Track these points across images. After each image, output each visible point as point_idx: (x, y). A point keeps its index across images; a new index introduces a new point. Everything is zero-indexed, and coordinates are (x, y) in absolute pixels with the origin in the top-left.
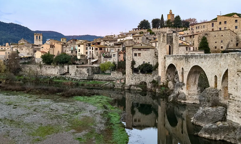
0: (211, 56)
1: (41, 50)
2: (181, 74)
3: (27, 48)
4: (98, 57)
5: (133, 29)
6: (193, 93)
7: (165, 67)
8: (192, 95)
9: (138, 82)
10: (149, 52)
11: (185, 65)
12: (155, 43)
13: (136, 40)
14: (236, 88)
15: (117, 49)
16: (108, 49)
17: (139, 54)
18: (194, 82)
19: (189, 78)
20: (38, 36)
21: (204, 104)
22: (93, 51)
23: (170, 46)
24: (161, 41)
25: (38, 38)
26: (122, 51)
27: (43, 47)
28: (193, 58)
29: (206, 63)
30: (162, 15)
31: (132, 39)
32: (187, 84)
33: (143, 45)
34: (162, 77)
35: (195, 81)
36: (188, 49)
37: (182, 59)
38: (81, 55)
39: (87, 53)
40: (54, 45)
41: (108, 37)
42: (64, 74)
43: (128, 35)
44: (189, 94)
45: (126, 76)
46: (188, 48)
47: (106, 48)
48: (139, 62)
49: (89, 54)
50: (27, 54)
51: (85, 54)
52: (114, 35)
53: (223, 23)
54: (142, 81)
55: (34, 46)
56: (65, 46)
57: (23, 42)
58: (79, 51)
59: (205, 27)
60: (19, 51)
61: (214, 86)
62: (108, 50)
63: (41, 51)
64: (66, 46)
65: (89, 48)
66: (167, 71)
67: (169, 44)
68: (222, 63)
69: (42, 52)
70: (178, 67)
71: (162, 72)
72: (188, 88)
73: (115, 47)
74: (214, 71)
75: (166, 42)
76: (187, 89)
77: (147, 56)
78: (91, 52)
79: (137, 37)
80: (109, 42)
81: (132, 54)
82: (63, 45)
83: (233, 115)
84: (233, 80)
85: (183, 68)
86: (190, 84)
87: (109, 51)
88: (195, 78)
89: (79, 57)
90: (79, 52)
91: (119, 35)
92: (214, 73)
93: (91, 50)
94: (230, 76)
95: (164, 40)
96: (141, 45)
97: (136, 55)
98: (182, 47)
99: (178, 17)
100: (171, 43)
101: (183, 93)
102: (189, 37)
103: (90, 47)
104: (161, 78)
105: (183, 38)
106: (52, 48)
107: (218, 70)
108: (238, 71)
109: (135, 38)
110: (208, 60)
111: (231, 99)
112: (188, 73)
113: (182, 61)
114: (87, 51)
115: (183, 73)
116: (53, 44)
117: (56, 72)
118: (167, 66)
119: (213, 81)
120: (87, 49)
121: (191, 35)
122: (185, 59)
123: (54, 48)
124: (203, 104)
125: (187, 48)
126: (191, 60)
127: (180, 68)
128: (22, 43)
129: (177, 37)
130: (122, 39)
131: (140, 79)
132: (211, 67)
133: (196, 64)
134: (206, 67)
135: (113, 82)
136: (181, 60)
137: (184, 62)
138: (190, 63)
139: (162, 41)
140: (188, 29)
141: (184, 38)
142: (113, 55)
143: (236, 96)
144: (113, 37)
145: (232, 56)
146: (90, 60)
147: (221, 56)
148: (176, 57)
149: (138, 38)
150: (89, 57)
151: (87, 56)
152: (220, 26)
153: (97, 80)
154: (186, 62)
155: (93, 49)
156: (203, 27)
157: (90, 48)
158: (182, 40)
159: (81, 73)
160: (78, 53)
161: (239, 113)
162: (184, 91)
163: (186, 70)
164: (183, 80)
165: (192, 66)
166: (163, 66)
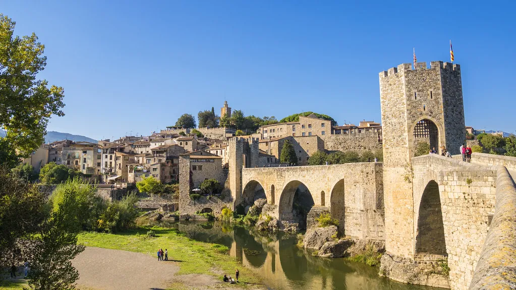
4: (121, 172)
5: (167, 128)
7: (241, 186)
8: (286, 220)
10: (214, 164)
11: (277, 182)
13: (183, 145)
14: (353, 200)
15: (157, 159)
17: (200, 167)
18: (288, 202)
19: (282, 198)
22: (113, 161)
23: (247, 155)
26: (166, 163)
30: (213, 108)
32: (280, 205)
36: (270, 161)
38: (88, 168)
39: (99, 164)
41: (131, 138)
43: (166, 138)
44: (283, 219)
45: (179, 202)
47: (136, 158)
49: (103, 166)
51: (95, 166)
52: (141, 136)
53: (306, 126)
54: (205, 207)
56: (54, 152)
59: (282, 130)
61: (320, 204)
62: (138, 160)
65: (103, 156)
66: (244, 191)
67: (244, 153)
68: (331, 176)
70: (265, 185)
71: (237, 192)
72: (282, 211)
73: (155, 155)
74: (320, 185)
75: (242, 150)
76: (281, 213)
77: (211, 170)
78: (109, 164)
83: (351, 229)
84: (350, 192)
85: (273, 186)
87: (141, 162)
89: (83, 171)
90: (84, 164)
91: (151, 136)
92: (320, 188)
93: (108, 160)
94: (347, 188)
96: (202, 153)
97: (194, 168)
98: (262, 158)
100: (248, 151)
103: (106, 154)
107: (326, 184)
108: (355, 182)
109: (181, 143)
110: (312, 172)
111: (348, 213)
112: (281, 192)
113: (271, 176)
114: (99, 161)
115: (273, 193)
118: (245, 183)
119: (318, 198)
120: (99, 158)
121: (267, 142)
122: (277, 173)
123: (33, 155)
125: (268, 159)
126: (286, 174)
127: (269, 185)
130: (159, 144)
131: (202, 204)
132: (315, 181)
133: (294, 179)
134: (309, 182)
135: (157, 210)
137: (276, 177)
138: (285, 177)
140: (258, 132)
142: (153, 169)
143: (353, 208)
145: (348, 167)
146: (107, 178)
147: (329, 168)
149: (186, 142)
150: (103, 171)
152: (303, 130)
154: (279, 177)
155: (111, 159)
156: (279, 130)
157: (106, 156)
161: (358, 226)
162: (276, 215)
163: (278, 188)
164: (273, 201)
165: (288, 182)
166: (238, 183)
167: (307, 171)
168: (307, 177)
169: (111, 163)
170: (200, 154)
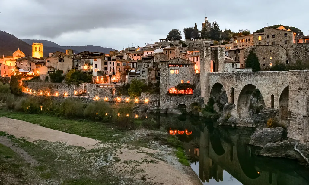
0: (267, 74)
1: (47, 64)
2: (230, 95)
4: (121, 74)
5: (160, 40)
6: (245, 116)
7: (209, 87)
8: (243, 118)
9: (176, 104)
10: (188, 69)
11: (236, 85)
12: (193, 58)
13: (168, 53)
14: (297, 106)
15: (146, 64)
18: (245, 103)
19: (240, 99)
20: (38, 47)
21: (261, 126)
22: (115, 66)
23: (214, 61)
24: (204, 56)
25: (38, 49)
26: (153, 68)
27: (48, 61)
28: (246, 76)
29: (261, 81)
30: (196, 23)
31: (163, 52)
32: (239, 105)
33: (180, 60)
34: (206, 99)
36: (235, 67)
37: (232, 77)
38: (98, 72)
39: (106, 69)
40: (63, 59)
41: (130, 49)
42: (81, 95)
43: (156, 48)
45: (161, 98)
46: (235, 65)
47: (131, 64)
50: (28, 69)
51: (103, 70)
52: (138, 47)
53: (271, 36)
54: (181, 103)
56: (76, 60)
57: (19, 54)
59: (250, 40)
61: (270, 106)
62: (133, 65)
63: (47, 66)
64: (78, 61)
65: (108, 62)
66: (212, 91)
68: (280, 82)
69: (48, 68)
70: (227, 87)
71: (206, 92)
72: (240, 110)
73: (144, 61)
74: (271, 89)
75: (210, 57)
76: (238, 111)
77: (186, 74)
78: (112, 68)
80: (133, 56)
81: (168, 70)
82: (74, 59)
83: (294, 133)
84: (294, 98)
85: (233, 88)
86: (242, 105)
88: (247, 99)
89: (95, 74)
90: (96, 68)
91: (145, 47)
92: (271, 92)
93: (112, 66)
94: (291, 94)
95: (207, 55)
96: (179, 60)
98: (228, 64)
100: (215, 58)
101: (234, 116)
102: (233, 52)
103: (110, 61)
104: (205, 100)
106: (61, 62)
107: (276, 89)
108: (299, 89)
109: (166, 52)
110: (264, 78)
111: (291, 117)
112: (239, 93)
113: (232, 80)
114: (105, 66)
115: (232, 94)
116: (62, 57)
118: (212, 84)
119: (269, 101)
120: (106, 64)
121: (236, 50)
122: (236, 77)
123: (63, 63)
125: (233, 65)
126: (243, 78)
127: (229, 88)
129: (222, 52)
130: (150, 53)
131: (178, 101)
132: (267, 85)
133: (249, 83)
134: (261, 86)
136: (230, 78)
137: (235, 81)
138: (242, 81)
139: (205, 56)
140: (230, 42)
141: (227, 53)
142: (142, 72)
143: (296, 113)
145: (293, 74)
146: (110, 78)
147: (279, 74)
148: (224, 75)
149: (170, 51)
150: (108, 74)
151: (106, 73)
152: (268, 40)
154: (237, 81)
155: (113, 65)
156: (248, 40)
159: (102, 94)
160: (94, 68)
161: (300, 131)
162: (234, 113)
163: (236, 90)
164: (233, 101)
165: (244, 86)
166: (207, 85)
167: (260, 76)
168: (260, 82)
169: (114, 67)
170: (177, 61)
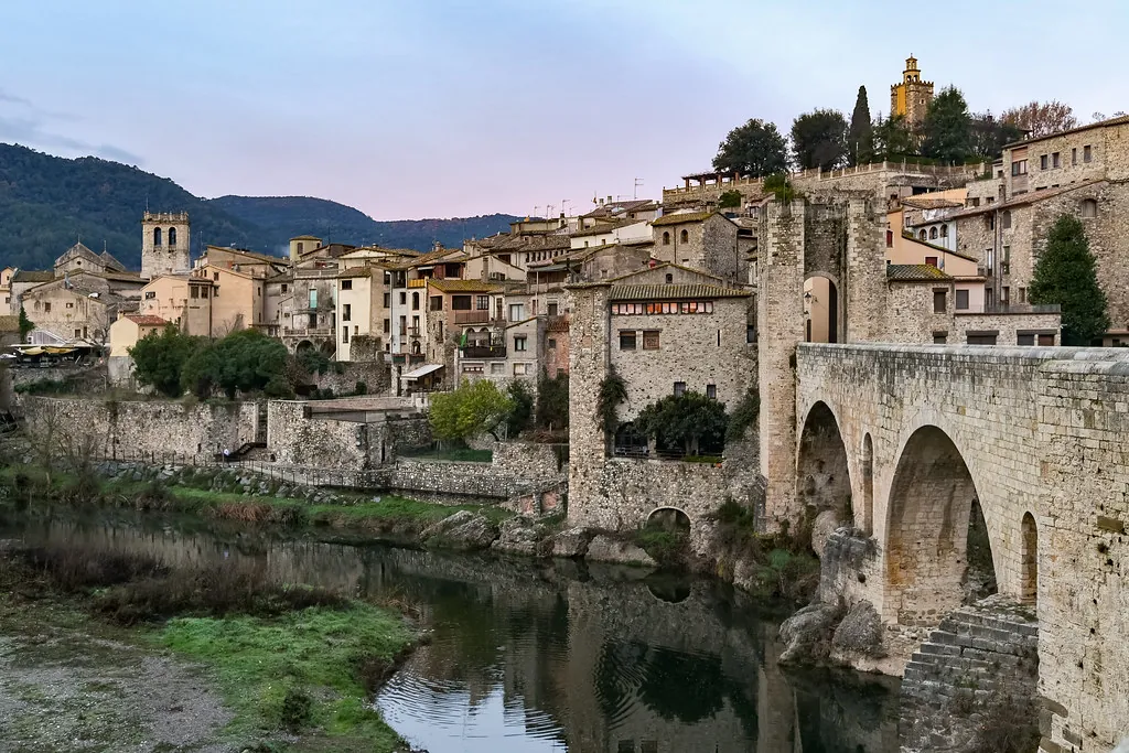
0: (1003, 368)
1: (146, 309)
2: (861, 477)
3: (74, 302)
4: (443, 350)
5: (687, 179)
6: (933, 611)
7: (793, 419)
8: (924, 624)
9: (642, 510)
10: (710, 322)
11: (880, 421)
13: (672, 243)
15: (544, 300)
16: (500, 301)
17: (652, 335)
18: (938, 531)
19: (901, 509)
20: (165, 229)
21: (934, 731)
22: (421, 312)
23: (835, 282)
24: (770, 255)
25: (165, 237)
27: (151, 295)
28: (917, 374)
29: (978, 414)
30: (862, 90)
31: (651, 239)
32: (894, 546)
33: (678, 279)
34: (778, 485)
35: (948, 526)
37: (866, 373)
38: (357, 339)
39: (386, 325)
40: (216, 283)
42: (234, 457)
43: (637, 216)
44: (905, 619)
45: (571, 476)
46: (948, 294)
47: (491, 298)
48: (648, 383)
49: (396, 330)
50: (77, 331)
51: (378, 332)
52: (563, 215)
54: (662, 505)
55: (122, 286)
56: (278, 287)
57: (79, 263)
58: (347, 317)
59: (1093, 153)
60: (30, 318)
62: (500, 308)
63: (138, 319)
64: (284, 288)
65: (396, 294)
66: (805, 447)
67: (825, 273)
69: (141, 325)
70: (849, 431)
71: (776, 451)
72: (902, 574)
73: (534, 288)
74: (1020, 476)
75: (801, 257)
76: (894, 582)
77: (702, 347)
78: (410, 322)
79: (680, 229)
80: (528, 261)
81: (603, 333)
82: (266, 283)
85: (868, 438)
86: (915, 547)
87: (505, 314)
88: (948, 511)
89: (344, 353)
90: (347, 323)
91: (586, 217)
92: (1020, 493)
93: (408, 310)
95: (785, 244)
96: (669, 277)
97: (627, 340)
98: (907, 292)
99: (953, 100)
100: (839, 263)
101: (869, 607)
102: (979, 224)
103: (403, 290)
104: (771, 491)
105: (945, 228)
106: (204, 295)
108: (1104, 524)
109: (666, 235)
110: (989, 392)
114: (386, 313)
115: (868, 472)
116: (210, 276)
117: (195, 441)
118: (803, 411)
119: (1012, 555)
120: (386, 300)
121: (994, 211)
122: (880, 378)
123: (214, 299)
124: (929, 724)
125: (939, 295)
126: (908, 385)
127: (858, 436)
128: (77, 266)
129: (872, 226)
130: (595, 242)
131: (652, 492)
132: (1001, 444)
133: (930, 419)
134: (977, 445)
135: (502, 505)
136: (860, 382)
137: (876, 397)
138: (901, 402)
139: (775, 255)
140: (995, 170)
141: (952, 229)
142: (516, 339)
144: (554, 226)
145: (1065, 394)
146: (400, 371)
149: (685, 233)
150: (396, 350)
151: (387, 346)
153: (413, 491)
154: (885, 399)
155: (416, 306)
156: (1080, 154)
157: (403, 295)
158: (928, 241)
159: (325, 452)
160: (341, 323)
162: (873, 592)
163: (882, 455)
164: (870, 519)
165: (909, 433)
166: (781, 411)
167: (973, 380)
168: (972, 418)
169: (416, 319)
170: (663, 280)
